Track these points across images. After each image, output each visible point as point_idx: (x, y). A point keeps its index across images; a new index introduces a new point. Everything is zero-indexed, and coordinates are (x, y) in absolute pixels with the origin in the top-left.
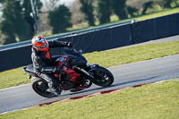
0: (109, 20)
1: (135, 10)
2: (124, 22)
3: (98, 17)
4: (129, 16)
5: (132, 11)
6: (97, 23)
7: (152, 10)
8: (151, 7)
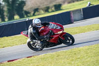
0: (14, 18)
1: (29, 13)
2: (23, 20)
3: (7, 16)
4: (25, 16)
5: (27, 13)
6: (6, 20)
7: (38, 13)
8: (38, 11)
